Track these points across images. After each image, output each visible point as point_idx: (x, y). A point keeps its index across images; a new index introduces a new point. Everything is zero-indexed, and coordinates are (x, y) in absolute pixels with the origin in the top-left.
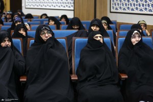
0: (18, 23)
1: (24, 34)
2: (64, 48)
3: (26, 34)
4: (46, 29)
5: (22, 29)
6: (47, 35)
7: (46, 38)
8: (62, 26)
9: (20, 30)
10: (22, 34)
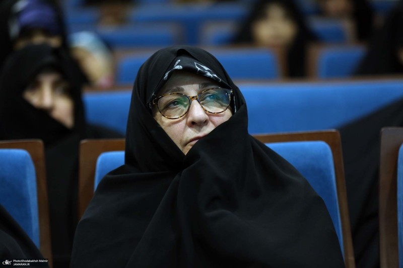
0: (39, 39)
1: (62, 108)
2: (318, 202)
3: (79, 109)
4: (190, 73)
5: (47, 82)
6: (198, 111)
7: (191, 133)
8: (321, 55)
9: (36, 85)
10: (45, 114)
